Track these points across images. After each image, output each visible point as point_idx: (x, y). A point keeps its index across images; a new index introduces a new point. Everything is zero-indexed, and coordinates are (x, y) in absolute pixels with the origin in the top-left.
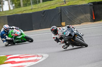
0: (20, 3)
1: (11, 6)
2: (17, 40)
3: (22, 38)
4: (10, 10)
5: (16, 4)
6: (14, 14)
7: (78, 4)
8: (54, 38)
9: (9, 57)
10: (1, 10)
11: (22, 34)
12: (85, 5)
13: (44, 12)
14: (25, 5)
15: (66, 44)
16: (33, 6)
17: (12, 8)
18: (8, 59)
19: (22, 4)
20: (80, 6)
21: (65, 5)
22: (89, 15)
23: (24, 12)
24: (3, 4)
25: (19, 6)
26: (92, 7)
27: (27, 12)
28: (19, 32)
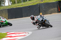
0: (15, 1)
1: (10, 3)
2: (3, 25)
3: (6, 23)
4: (9, 5)
5: (12, 2)
6: (12, 8)
7: (50, 2)
8: (32, 22)
9: (8, 33)
10: (4, 6)
11: (6, 21)
12: (54, 3)
13: (30, 7)
14: (18, 2)
15: (39, 26)
16: (23, 3)
17: (10, 4)
18: (8, 35)
19: (16, 2)
20: (51, 3)
21: (42, 2)
22: (56, 8)
23: (18, 7)
24: (5, 2)
25: (15, 3)
26: (58, 4)
28: (4, 20)
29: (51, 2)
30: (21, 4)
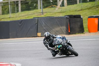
12: (61, 18)
21: (42, 16)
26: (68, 20)
27: (5, 20)
29: (57, 16)
30: (9, 16)
